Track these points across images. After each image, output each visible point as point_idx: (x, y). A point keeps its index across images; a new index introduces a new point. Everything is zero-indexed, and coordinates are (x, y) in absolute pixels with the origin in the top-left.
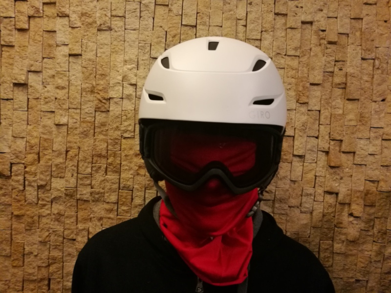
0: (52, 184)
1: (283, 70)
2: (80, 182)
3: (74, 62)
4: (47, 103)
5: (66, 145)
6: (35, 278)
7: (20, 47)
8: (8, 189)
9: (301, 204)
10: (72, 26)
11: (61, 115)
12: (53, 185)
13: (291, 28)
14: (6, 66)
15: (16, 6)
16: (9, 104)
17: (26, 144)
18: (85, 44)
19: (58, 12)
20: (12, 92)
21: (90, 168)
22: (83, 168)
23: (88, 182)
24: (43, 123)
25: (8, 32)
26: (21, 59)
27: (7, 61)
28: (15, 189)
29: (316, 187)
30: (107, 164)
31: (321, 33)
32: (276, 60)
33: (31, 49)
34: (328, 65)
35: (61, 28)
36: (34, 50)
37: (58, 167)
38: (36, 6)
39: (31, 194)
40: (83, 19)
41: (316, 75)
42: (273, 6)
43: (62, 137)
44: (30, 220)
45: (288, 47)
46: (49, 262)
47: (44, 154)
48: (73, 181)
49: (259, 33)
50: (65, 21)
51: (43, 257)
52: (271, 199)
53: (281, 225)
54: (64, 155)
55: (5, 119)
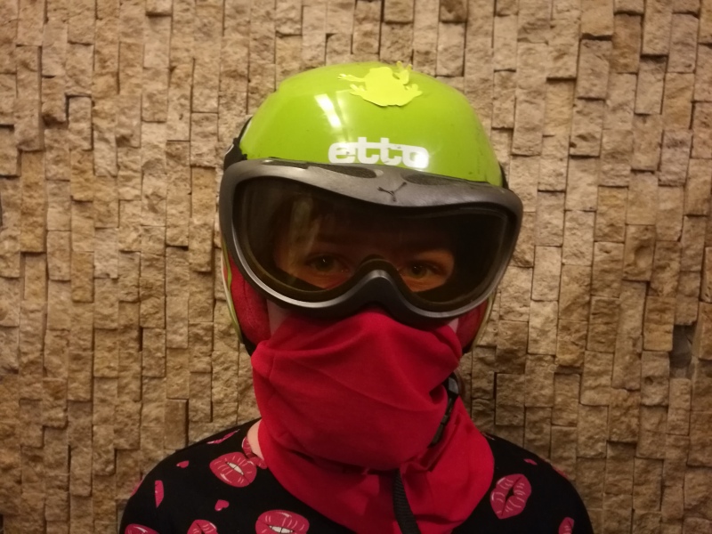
0: (143, 136)
2: (196, 129)
5: (169, 55)
6: (114, 325)
8: (63, 150)
9: (659, 164)
12: (145, 138)
17: (93, 57)
21: (216, 99)
22: (202, 99)
23: (211, 128)
24: (126, 14)
28: (75, 148)
30: (248, 92)
37: (154, 100)
39: (105, 156)
43: (161, 41)
44: (103, 209)
46: (139, 293)
47: (127, 74)
48: (182, 127)
51: (127, 283)
52: (593, 154)
53: (616, 211)
54: (165, 77)
55: (55, 10)
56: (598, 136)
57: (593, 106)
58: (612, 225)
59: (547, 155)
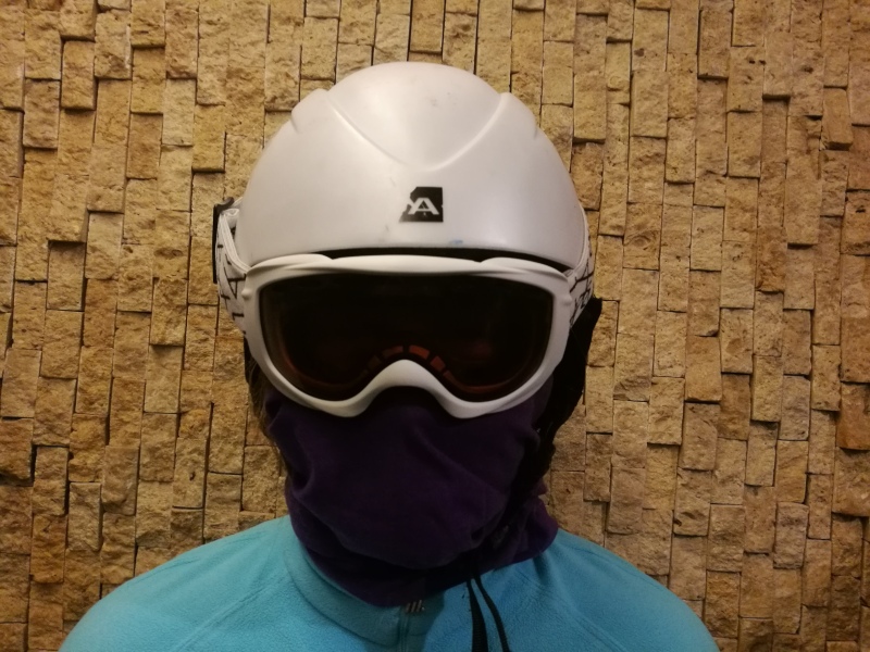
0: (139, 499)
1: (722, 211)
2: (212, 493)
3: (203, 190)
4: (133, 290)
5: (180, 397)
7: (70, 151)
8: (23, 513)
9: (774, 545)
10: (203, 101)
11: (169, 322)
12: (142, 502)
13: (739, 112)
14: (34, 200)
15: (65, 53)
16: (35, 294)
17: (75, 395)
18: (234, 145)
19: (169, 69)
20: (46, 264)
21: (240, 458)
22: (222, 456)
23: (234, 493)
24: (122, 342)
25: (42, 115)
26: (72, 182)
27: (35, 187)
28: (41, 512)
29: (812, 504)
31: (811, 123)
32: (704, 188)
33: (98, 156)
34: (831, 200)
35: (175, 106)
36: (106, 160)
37: (157, 454)
38: (116, 54)
39: (83, 526)
40: (231, 84)
41: (802, 223)
42: (695, 59)
43: (168, 378)
44: (77, 596)
45: (733, 157)
47: (121, 420)
48: (194, 489)
49: (662, 122)
50: (187, 89)
52: (700, 534)
53: (727, 601)
54: (173, 424)
55: (24, 331)
56: (706, 514)
57: (700, 477)
58: (724, 619)
59: (648, 533)
